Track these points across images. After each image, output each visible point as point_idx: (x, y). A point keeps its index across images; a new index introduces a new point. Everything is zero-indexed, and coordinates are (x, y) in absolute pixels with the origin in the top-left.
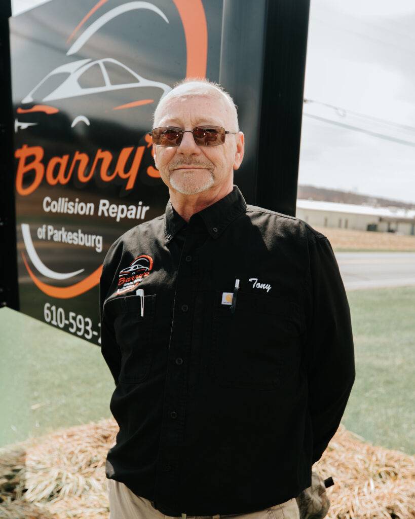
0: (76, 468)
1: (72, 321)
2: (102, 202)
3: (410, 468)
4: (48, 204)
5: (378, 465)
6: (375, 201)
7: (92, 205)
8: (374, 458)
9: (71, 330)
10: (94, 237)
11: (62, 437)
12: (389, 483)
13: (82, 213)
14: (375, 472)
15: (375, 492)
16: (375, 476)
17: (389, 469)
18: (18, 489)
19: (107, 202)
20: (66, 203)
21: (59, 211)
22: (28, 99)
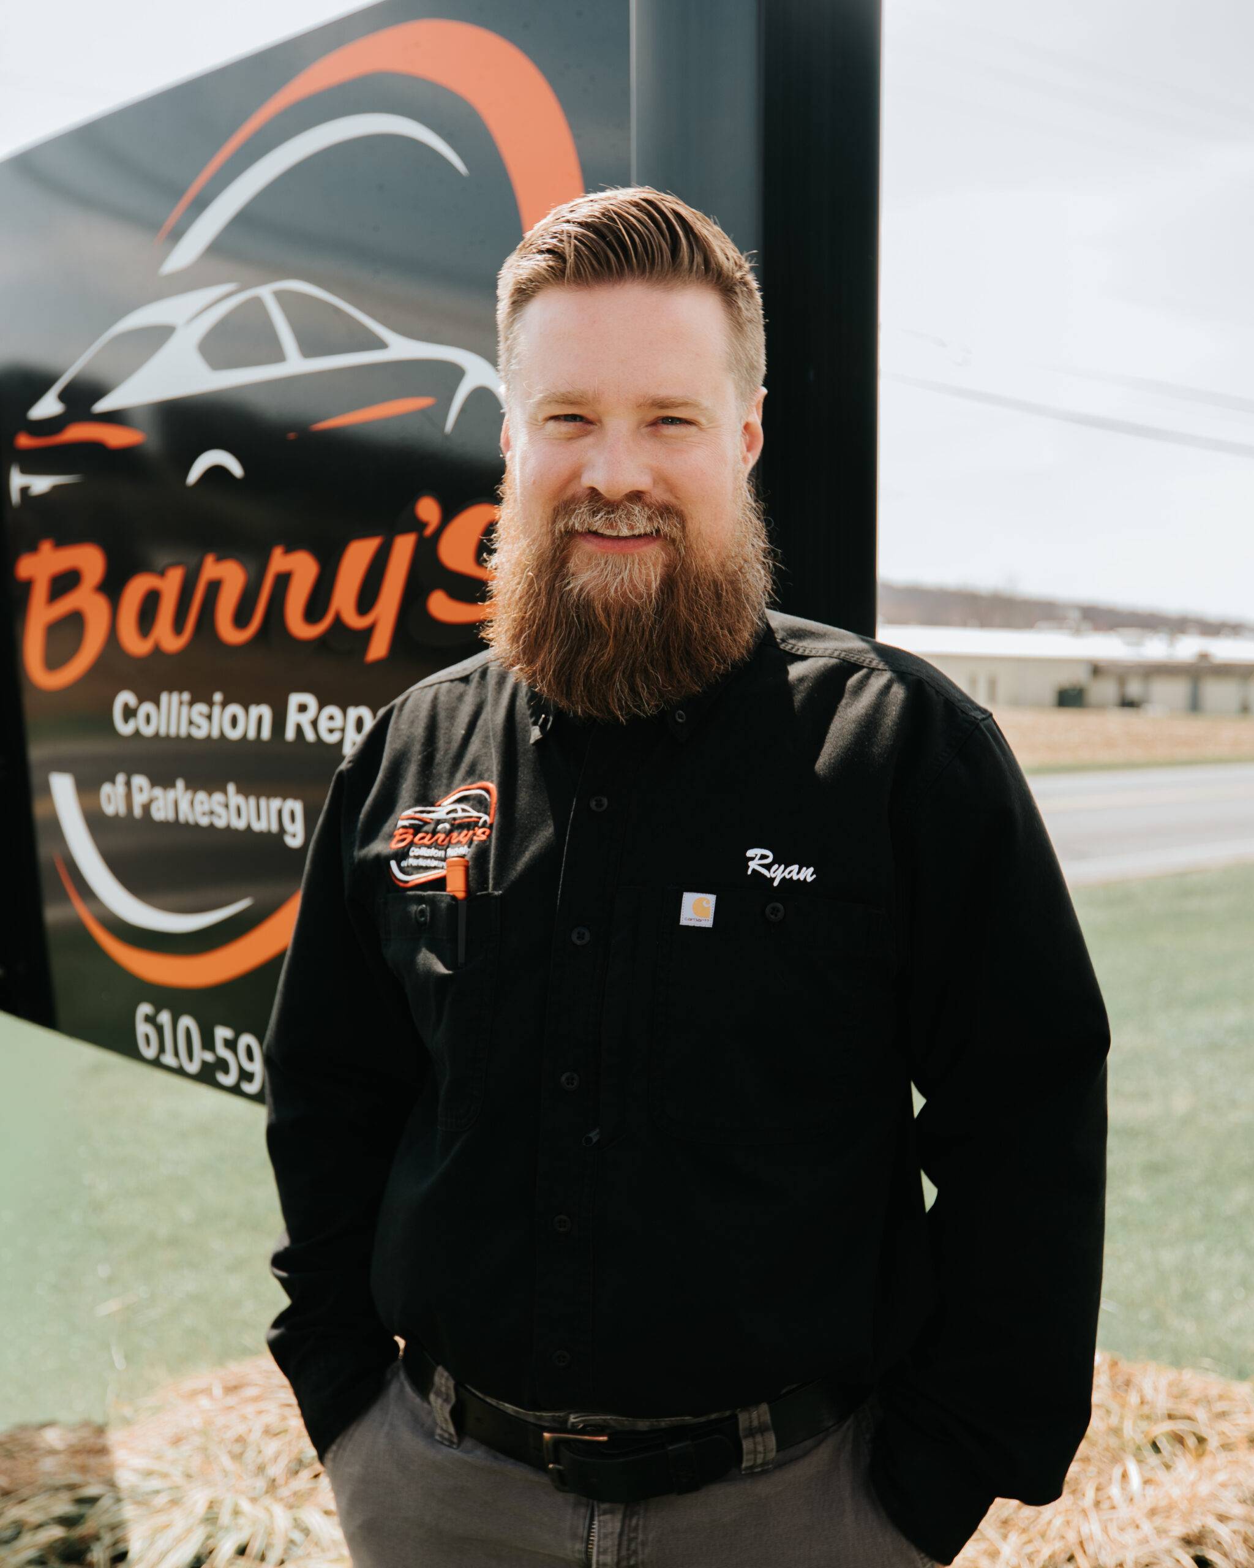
0: (261, 1484)
1: (223, 1052)
2: (295, 699)
3: (1242, 1420)
4: (129, 713)
5: (1148, 1418)
6: (1075, 615)
7: (266, 711)
8: (1133, 1399)
9: (221, 1078)
10: (276, 803)
11: (207, 1391)
12: (1184, 1466)
13: (234, 735)
14: (1140, 1439)
15: (1144, 1495)
16: (1139, 1448)
17: (1179, 1426)
18: (98, 1555)
19: (310, 700)
20: (185, 709)
21: (163, 732)
22: (48, 407)
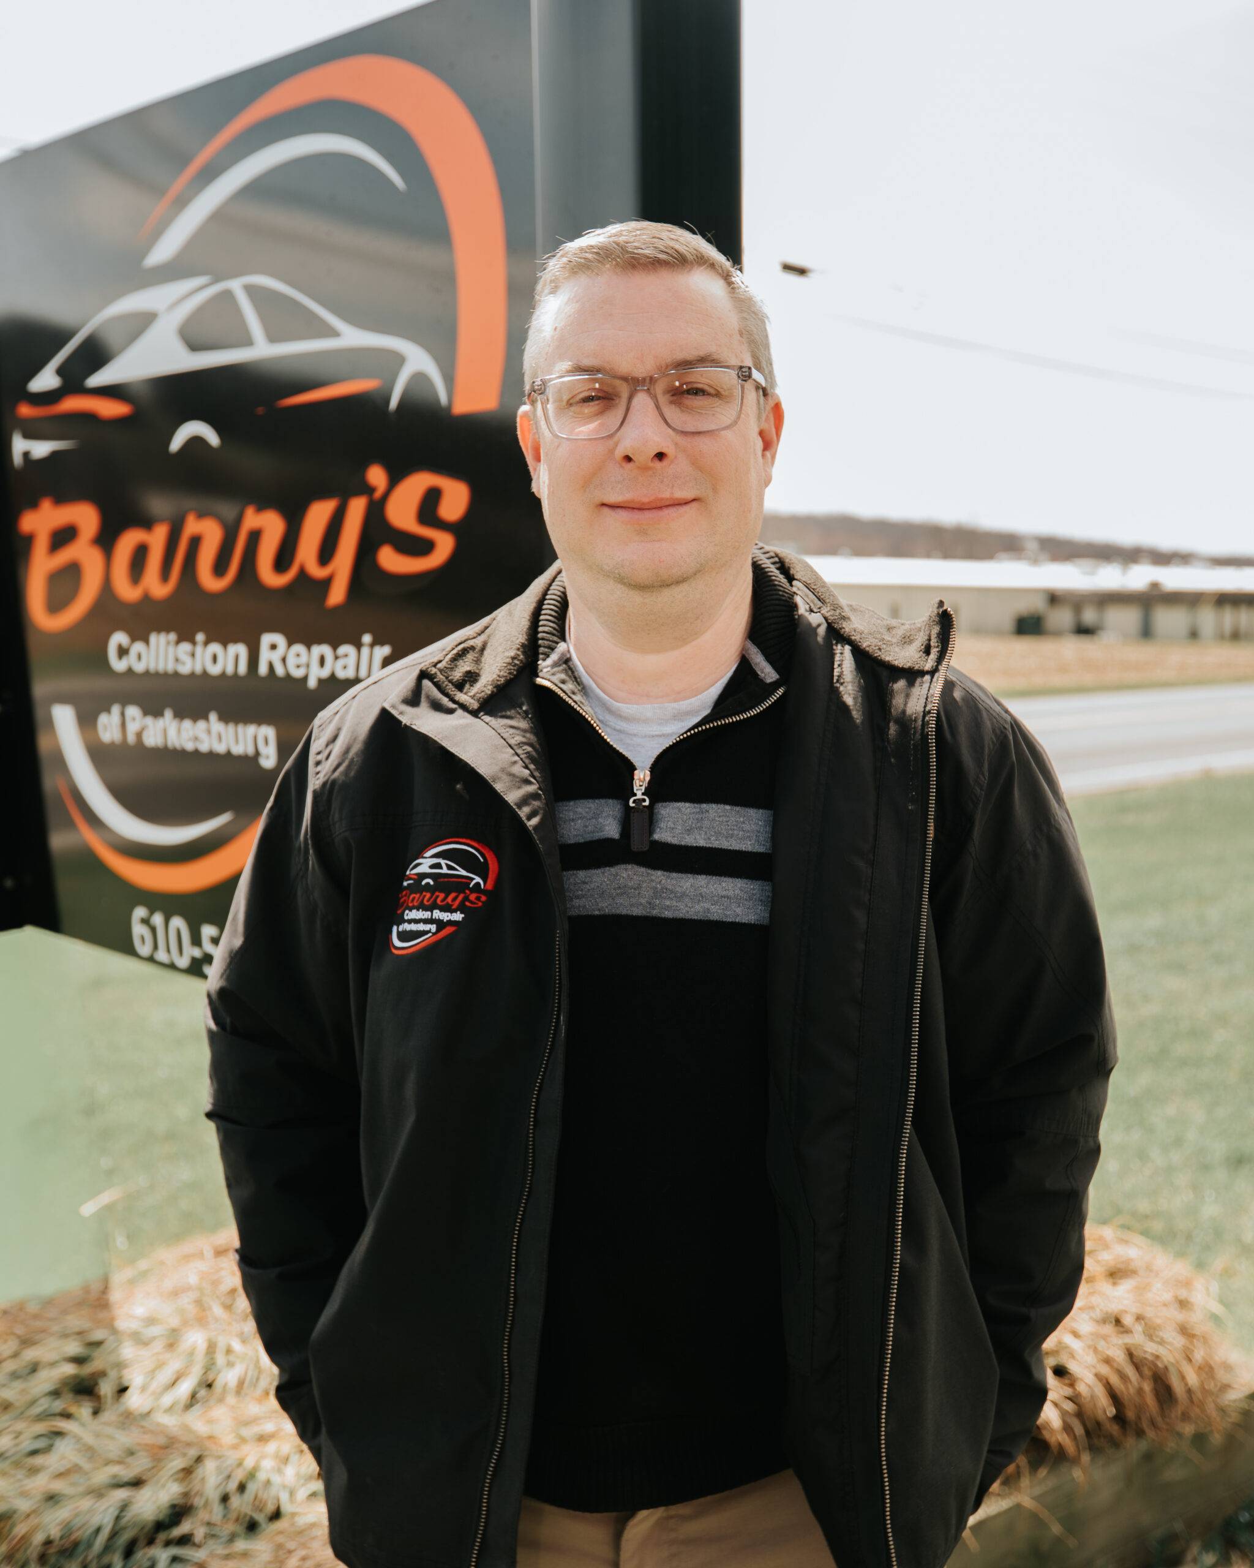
1: (208, 947)
2: (267, 639)
4: (123, 652)
6: (1032, 546)
7: (242, 649)
10: (251, 729)
13: (215, 670)
18: (106, 1388)
19: (279, 639)
20: (171, 649)
21: (152, 668)
22: (46, 380)
